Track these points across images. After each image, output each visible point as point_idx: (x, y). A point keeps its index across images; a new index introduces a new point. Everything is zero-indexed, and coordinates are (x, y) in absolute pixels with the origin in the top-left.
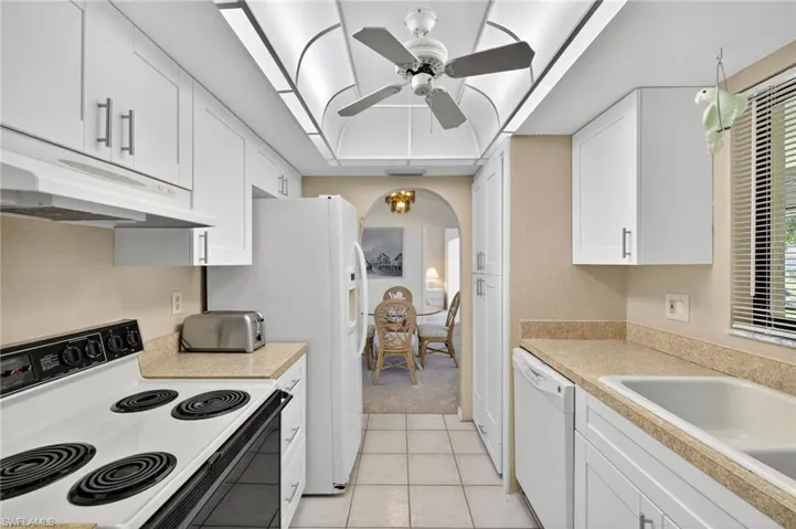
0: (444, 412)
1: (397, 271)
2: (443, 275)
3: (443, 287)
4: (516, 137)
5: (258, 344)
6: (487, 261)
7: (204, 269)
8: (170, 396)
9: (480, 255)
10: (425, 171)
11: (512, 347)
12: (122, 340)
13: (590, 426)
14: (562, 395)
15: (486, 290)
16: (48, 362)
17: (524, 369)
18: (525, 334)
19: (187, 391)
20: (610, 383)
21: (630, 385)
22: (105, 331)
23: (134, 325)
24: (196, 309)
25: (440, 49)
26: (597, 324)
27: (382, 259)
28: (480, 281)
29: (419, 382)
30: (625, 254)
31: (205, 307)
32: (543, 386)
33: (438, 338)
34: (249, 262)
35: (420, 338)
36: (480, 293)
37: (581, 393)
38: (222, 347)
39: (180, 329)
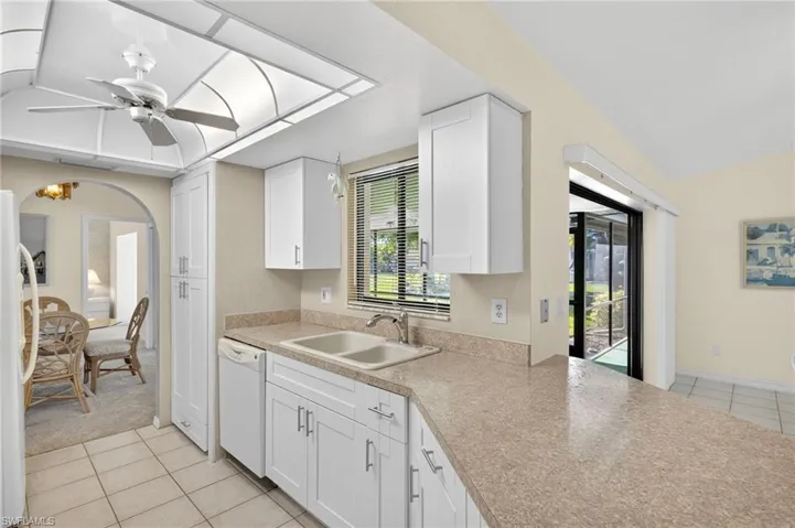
0: (135, 427)
2: (107, 280)
3: (108, 295)
4: (220, 162)
6: (190, 266)
9: (183, 260)
10: (114, 168)
11: (217, 338)
13: (275, 374)
14: (258, 359)
15: (190, 292)
17: (228, 353)
18: (229, 326)
20: (287, 344)
21: (300, 343)
25: (160, 93)
28: (183, 285)
29: (93, 409)
30: (297, 262)
32: (244, 359)
33: (117, 354)
35: (87, 357)
36: (183, 296)
37: (270, 355)
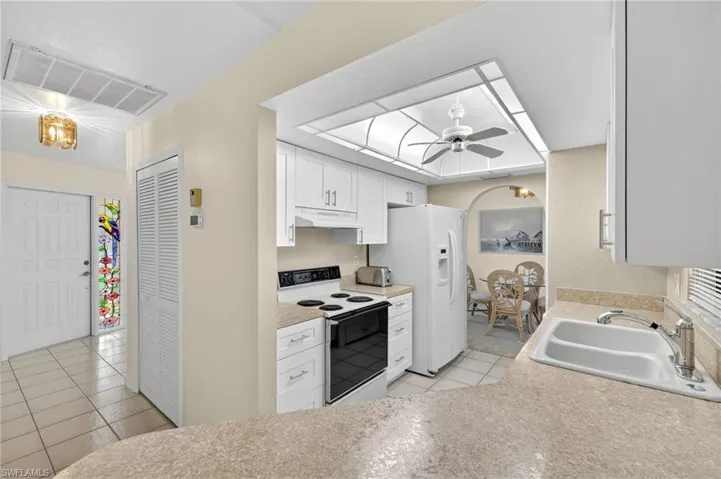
1: (538, 248)
5: (387, 284)
7: (368, 246)
8: (347, 296)
12: (333, 273)
16: (315, 276)
19: (353, 295)
22: (329, 268)
23: (338, 268)
24: (365, 265)
26: (630, 296)
27: (521, 237)
31: (368, 265)
34: (385, 242)
38: (375, 283)
39: (357, 273)
